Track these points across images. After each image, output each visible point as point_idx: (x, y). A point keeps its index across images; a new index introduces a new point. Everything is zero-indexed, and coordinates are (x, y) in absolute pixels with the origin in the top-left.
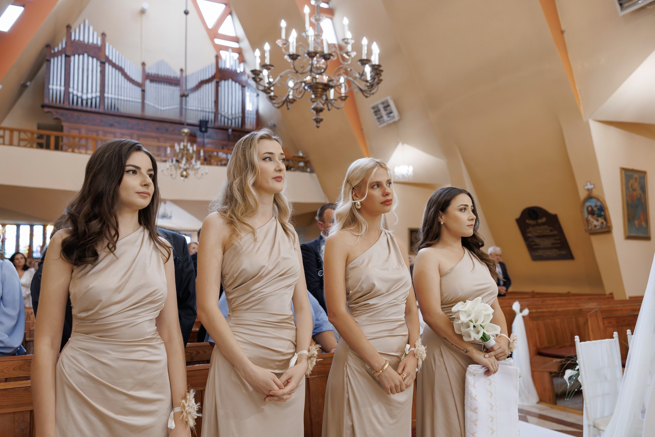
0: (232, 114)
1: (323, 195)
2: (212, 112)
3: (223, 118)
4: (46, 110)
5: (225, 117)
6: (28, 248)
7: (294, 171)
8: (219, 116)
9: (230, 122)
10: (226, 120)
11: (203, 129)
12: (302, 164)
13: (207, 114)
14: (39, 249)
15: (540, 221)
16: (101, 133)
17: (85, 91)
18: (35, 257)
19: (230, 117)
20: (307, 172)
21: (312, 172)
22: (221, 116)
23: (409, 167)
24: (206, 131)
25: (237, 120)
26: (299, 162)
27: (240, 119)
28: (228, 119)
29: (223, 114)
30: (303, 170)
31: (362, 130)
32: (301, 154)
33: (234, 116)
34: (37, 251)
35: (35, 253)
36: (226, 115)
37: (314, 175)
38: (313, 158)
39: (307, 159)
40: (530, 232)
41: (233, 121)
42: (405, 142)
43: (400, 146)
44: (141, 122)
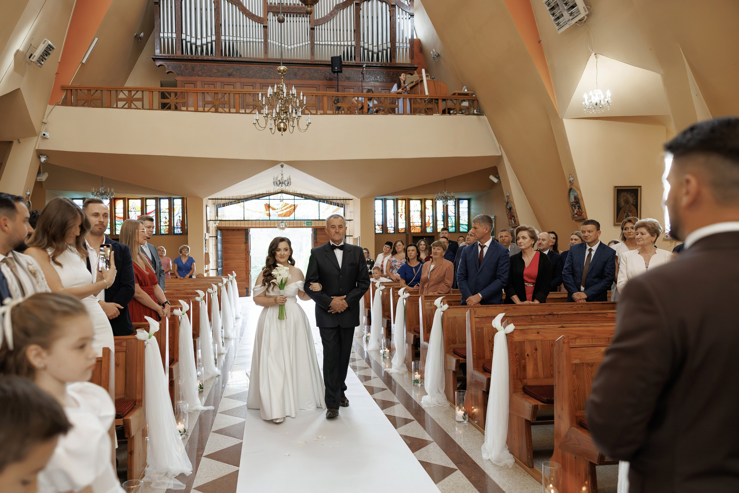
0: (378, 45)
1: (497, 144)
2: (351, 46)
3: (366, 52)
4: (158, 63)
5: (368, 50)
7: (454, 114)
8: (362, 49)
9: (375, 56)
10: (370, 54)
11: (336, 68)
12: (465, 104)
13: (345, 49)
16: (199, 84)
17: (199, 36)
19: (375, 50)
20: (473, 114)
21: (480, 113)
22: (364, 49)
23: (604, 91)
24: (340, 71)
25: (385, 52)
26: (463, 100)
27: (389, 50)
28: (373, 53)
29: (366, 46)
30: (466, 112)
31: (539, 42)
32: (466, 91)
33: (380, 48)
36: (371, 48)
37: (484, 118)
38: (481, 95)
39: (474, 96)
41: (380, 54)
43: (592, 58)
44: (264, 67)
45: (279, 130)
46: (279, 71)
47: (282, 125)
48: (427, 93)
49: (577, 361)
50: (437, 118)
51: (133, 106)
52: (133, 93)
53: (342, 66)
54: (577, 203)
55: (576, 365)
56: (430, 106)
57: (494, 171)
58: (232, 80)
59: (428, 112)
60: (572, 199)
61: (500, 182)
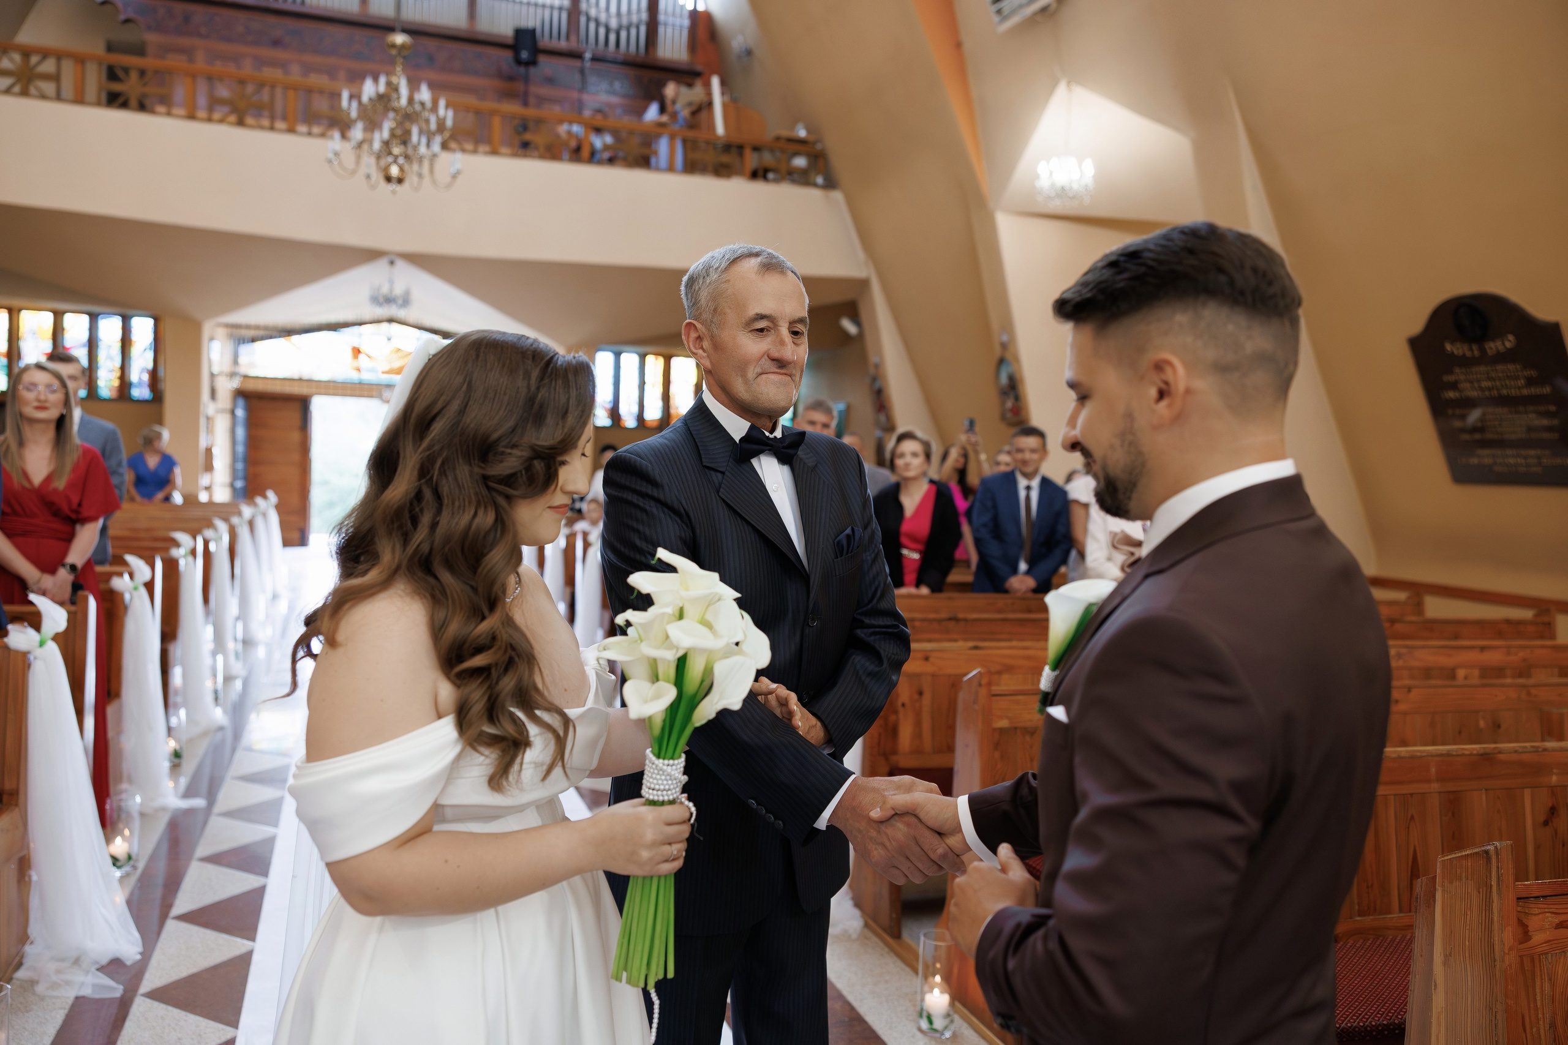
0: (619, 14)
1: (861, 255)
2: (560, 9)
3: (592, 26)
5: (598, 23)
6: (118, 374)
7: (776, 181)
8: (583, 19)
9: (612, 37)
10: (602, 31)
11: (524, 55)
12: (800, 162)
13: (547, 13)
14: (146, 377)
15: (1493, 347)
16: (200, 55)
18: (136, 399)
19: (614, 23)
20: (815, 185)
21: (830, 184)
22: (588, 19)
23: (1080, 162)
24: (532, 62)
25: (633, 32)
26: (796, 154)
27: (643, 29)
28: (608, 30)
29: (593, 12)
30: (802, 178)
31: (958, 45)
32: (802, 133)
33: (625, 21)
34: (140, 383)
35: (136, 386)
36: (603, 17)
37: (837, 195)
38: (834, 145)
39: (819, 147)
40: (1454, 386)
41: (623, 34)
42: (1076, 78)
43: (1061, 90)
44: (359, 34)
45: (389, 179)
46: (393, 46)
47: (394, 171)
48: (720, 129)
49: (1003, 723)
50: (738, 187)
51: (33, 90)
52: (34, 59)
53: (537, 51)
54: (1012, 389)
55: (1002, 731)
56: (725, 159)
57: (852, 309)
58: (280, 54)
59: (722, 170)
60: (1004, 379)
61: (861, 335)
